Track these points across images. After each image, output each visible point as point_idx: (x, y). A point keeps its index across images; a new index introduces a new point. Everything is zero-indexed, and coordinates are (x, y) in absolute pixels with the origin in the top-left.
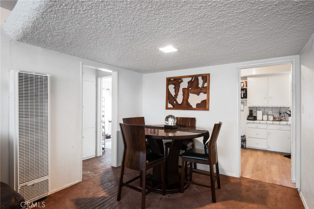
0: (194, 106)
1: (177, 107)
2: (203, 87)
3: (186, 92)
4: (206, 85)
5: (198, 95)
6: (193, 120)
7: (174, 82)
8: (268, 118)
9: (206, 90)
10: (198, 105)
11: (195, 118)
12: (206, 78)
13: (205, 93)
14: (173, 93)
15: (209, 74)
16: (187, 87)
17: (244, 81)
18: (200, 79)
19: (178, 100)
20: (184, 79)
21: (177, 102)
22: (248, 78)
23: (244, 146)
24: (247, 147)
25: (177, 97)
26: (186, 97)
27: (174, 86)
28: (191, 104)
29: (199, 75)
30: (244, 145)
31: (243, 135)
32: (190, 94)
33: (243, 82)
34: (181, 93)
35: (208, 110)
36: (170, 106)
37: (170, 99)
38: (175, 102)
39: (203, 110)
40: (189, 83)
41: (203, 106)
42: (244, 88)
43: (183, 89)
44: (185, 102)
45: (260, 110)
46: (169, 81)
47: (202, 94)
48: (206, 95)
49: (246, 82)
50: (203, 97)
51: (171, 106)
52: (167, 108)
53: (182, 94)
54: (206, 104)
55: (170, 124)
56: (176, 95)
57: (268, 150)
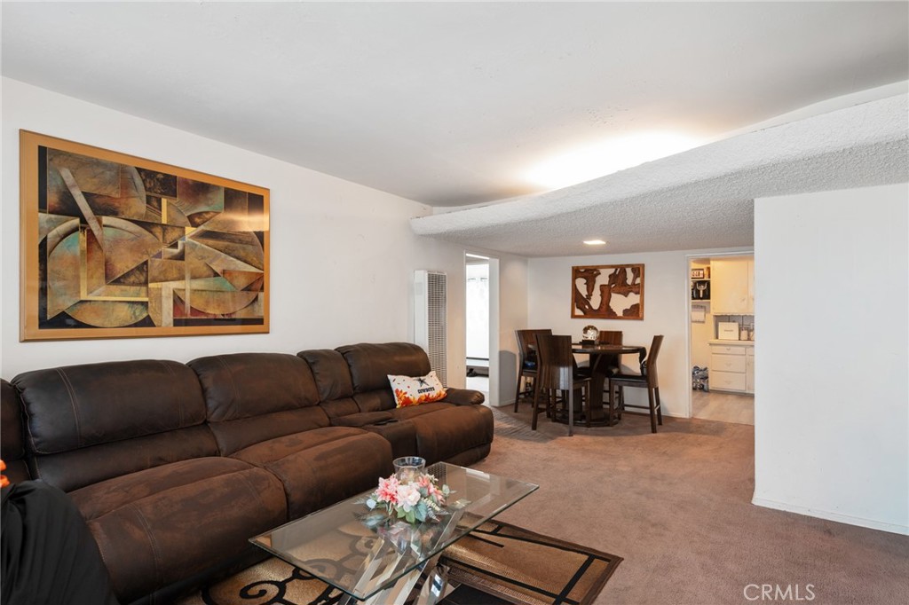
0: (620, 313)
1: (590, 313)
2: (634, 284)
3: (606, 290)
4: (638, 281)
5: (626, 296)
6: (618, 335)
7: (585, 274)
8: (749, 335)
9: (638, 289)
10: (625, 311)
11: (621, 332)
12: (638, 270)
13: (637, 293)
14: (584, 292)
15: (643, 265)
16: (607, 283)
17: (704, 266)
18: (629, 270)
19: (592, 303)
20: (602, 271)
21: (590, 307)
22: (712, 262)
23: (705, 388)
24: (710, 388)
25: (590, 299)
26: (605, 299)
27: (585, 281)
28: (614, 310)
29: (628, 266)
30: (705, 385)
31: (703, 368)
32: (613, 295)
33: (702, 269)
34: (597, 293)
35: (642, 319)
36: (578, 312)
37: (579, 301)
38: (587, 307)
39: (634, 319)
40: (610, 276)
41: (634, 313)
42: (705, 279)
43: (601, 286)
44: (604, 307)
45: (734, 322)
46: (577, 273)
47: (631, 294)
48: (638, 296)
49: (709, 269)
50: (633, 299)
51: (581, 313)
52: (573, 316)
53: (600, 293)
54: (638, 311)
55: (589, 338)
56: (589, 295)
57: (747, 392)
